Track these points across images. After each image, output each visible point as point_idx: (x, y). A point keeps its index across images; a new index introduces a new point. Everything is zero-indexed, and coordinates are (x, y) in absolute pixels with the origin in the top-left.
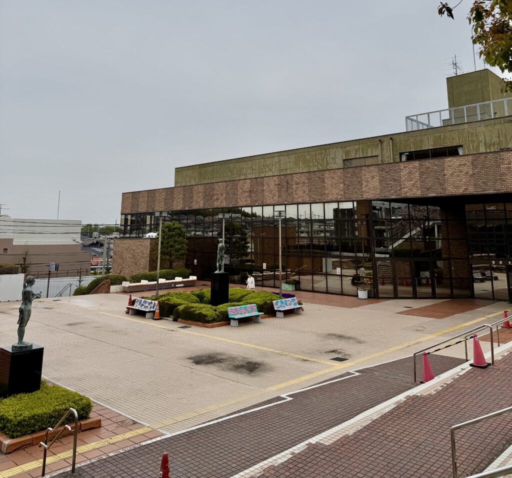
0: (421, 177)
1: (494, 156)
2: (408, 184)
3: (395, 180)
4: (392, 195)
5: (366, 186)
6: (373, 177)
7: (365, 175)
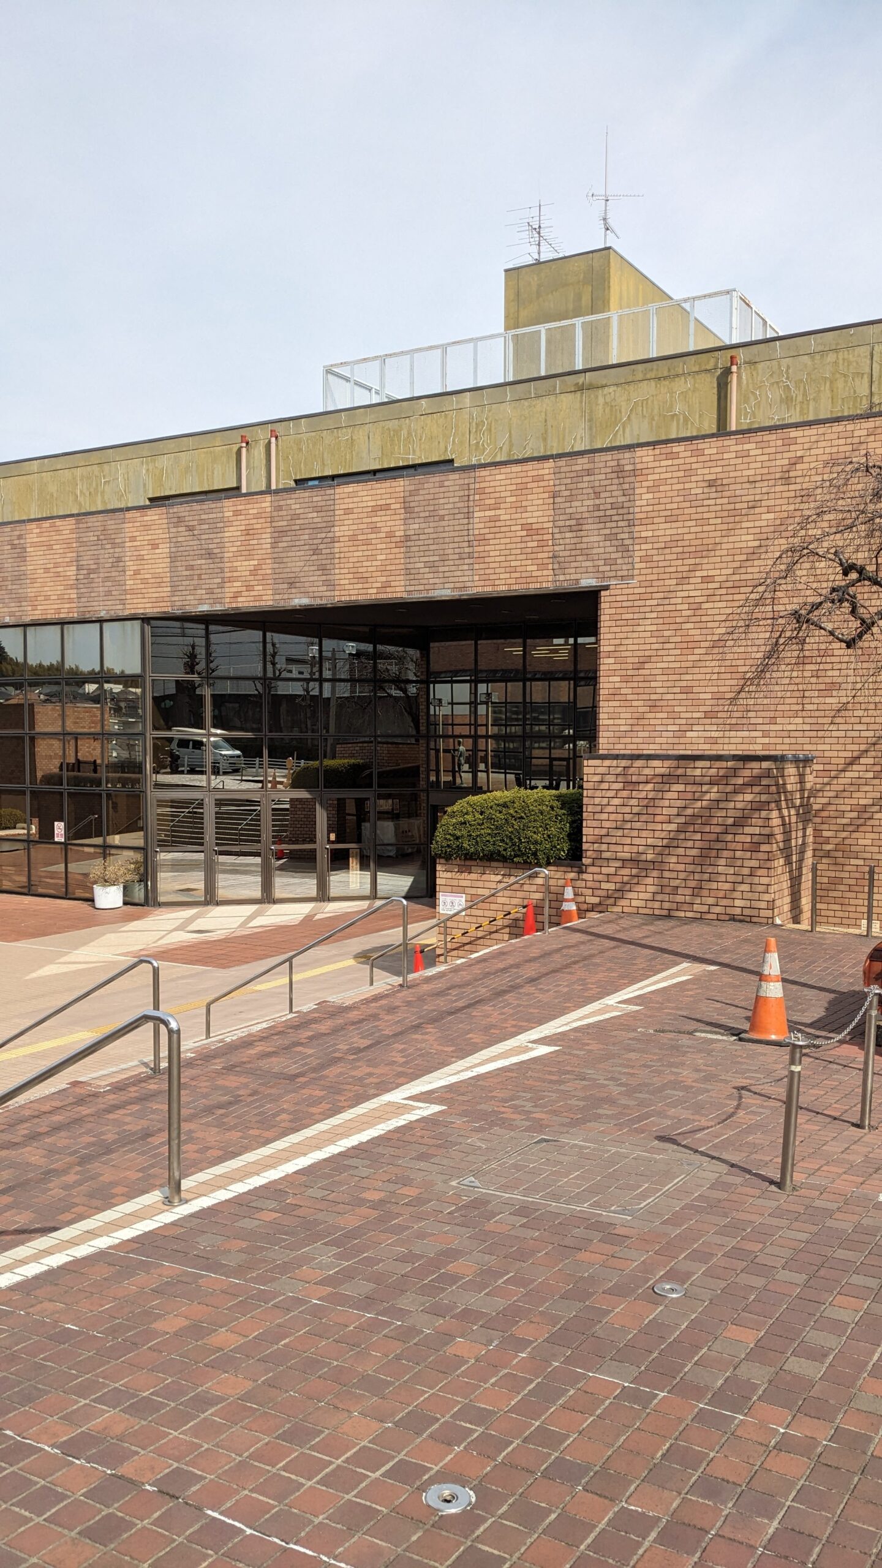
0: (274, 544)
1: (462, 482)
2: (244, 566)
3: (210, 555)
4: (201, 601)
5: (137, 573)
6: (155, 546)
7: (133, 539)
